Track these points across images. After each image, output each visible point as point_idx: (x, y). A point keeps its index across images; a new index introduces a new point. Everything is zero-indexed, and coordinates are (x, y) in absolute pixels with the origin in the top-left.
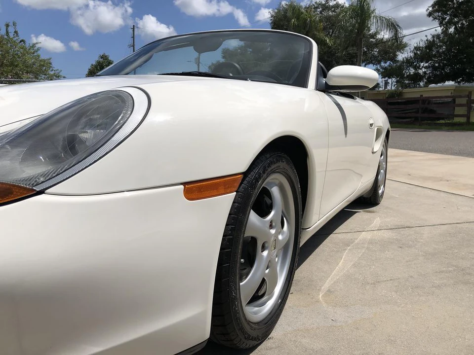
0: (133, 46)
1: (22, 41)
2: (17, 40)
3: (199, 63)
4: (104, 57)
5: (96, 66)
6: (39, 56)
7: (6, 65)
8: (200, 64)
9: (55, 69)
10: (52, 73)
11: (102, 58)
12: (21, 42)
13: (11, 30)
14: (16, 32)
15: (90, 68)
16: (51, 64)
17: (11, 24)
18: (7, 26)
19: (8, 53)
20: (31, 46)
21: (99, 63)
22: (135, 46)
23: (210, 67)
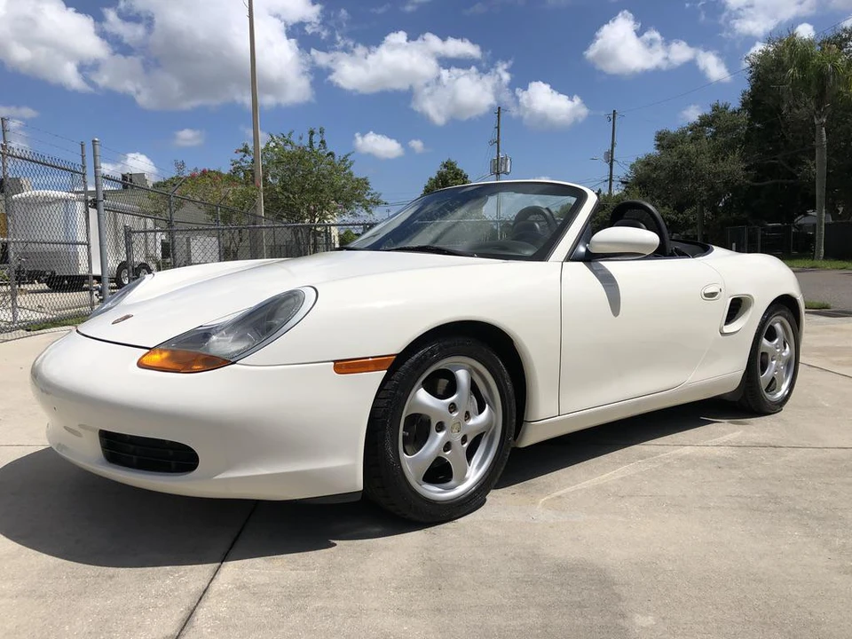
0: (498, 142)
1: (331, 154)
2: (324, 153)
3: (612, 160)
4: (449, 165)
5: (436, 181)
6: (351, 174)
7: (308, 191)
8: (614, 163)
9: (372, 192)
10: (368, 198)
11: (445, 166)
12: (328, 155)
13: (316, 139)
14: (322, 142)
15: (427, 184)
16: (367, 184)
17: (317, 131)
18: (312, 133)
19: (311, 173)
20: (342, 158)
21: (441, 175)
22: (501, 142)
23: (632, 166)
